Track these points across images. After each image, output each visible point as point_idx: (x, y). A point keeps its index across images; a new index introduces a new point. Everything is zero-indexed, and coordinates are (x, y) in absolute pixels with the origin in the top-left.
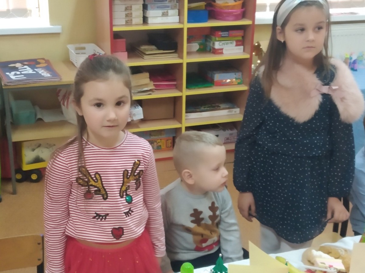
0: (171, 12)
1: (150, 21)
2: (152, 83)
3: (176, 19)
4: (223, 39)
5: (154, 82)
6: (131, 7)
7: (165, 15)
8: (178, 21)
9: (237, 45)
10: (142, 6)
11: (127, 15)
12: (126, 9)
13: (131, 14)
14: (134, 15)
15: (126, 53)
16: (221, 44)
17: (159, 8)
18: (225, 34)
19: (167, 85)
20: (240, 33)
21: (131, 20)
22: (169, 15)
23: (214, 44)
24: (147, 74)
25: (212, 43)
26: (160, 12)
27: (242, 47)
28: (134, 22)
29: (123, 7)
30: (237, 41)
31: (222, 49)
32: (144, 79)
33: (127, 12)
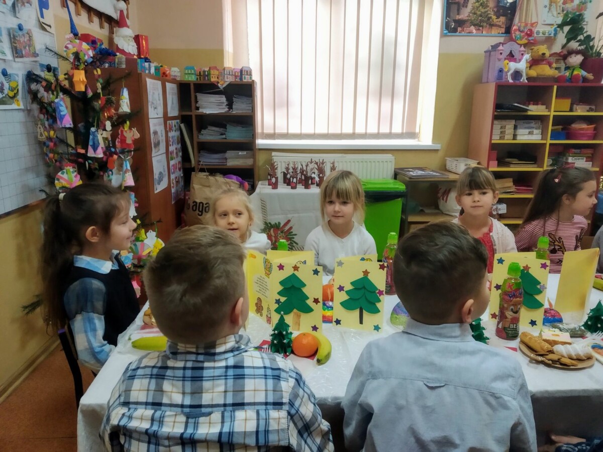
0: (535, 131)
1: (519, 137)
2: (514, 187)
3: (540, 137)
4: (575, 155)
5: (516, 186)
6: (505, 126)
7: (530, 133)
8: (540, 139)
9: (586, 161)
10: (513, 126)
11: (501, 132)
12: (501, 128)
13: (505, 131)
14: (506, 133)
15: (497, 162)
16: (573, 159)
17: (526, 128)
18: (577, 151)
19: (524, 189)
20: (590, 151)
21: (504, 136)
22: (534, 133)
23: (567, 159)
24: (511, 180)
25: (565, 158)
26: (527, 131)
27: (591, 163)
28: (506, 138)
29: (499, 126)
30: (587, 158)
31: (574, 163)
32: (509, 183)
33: (502, 130)
